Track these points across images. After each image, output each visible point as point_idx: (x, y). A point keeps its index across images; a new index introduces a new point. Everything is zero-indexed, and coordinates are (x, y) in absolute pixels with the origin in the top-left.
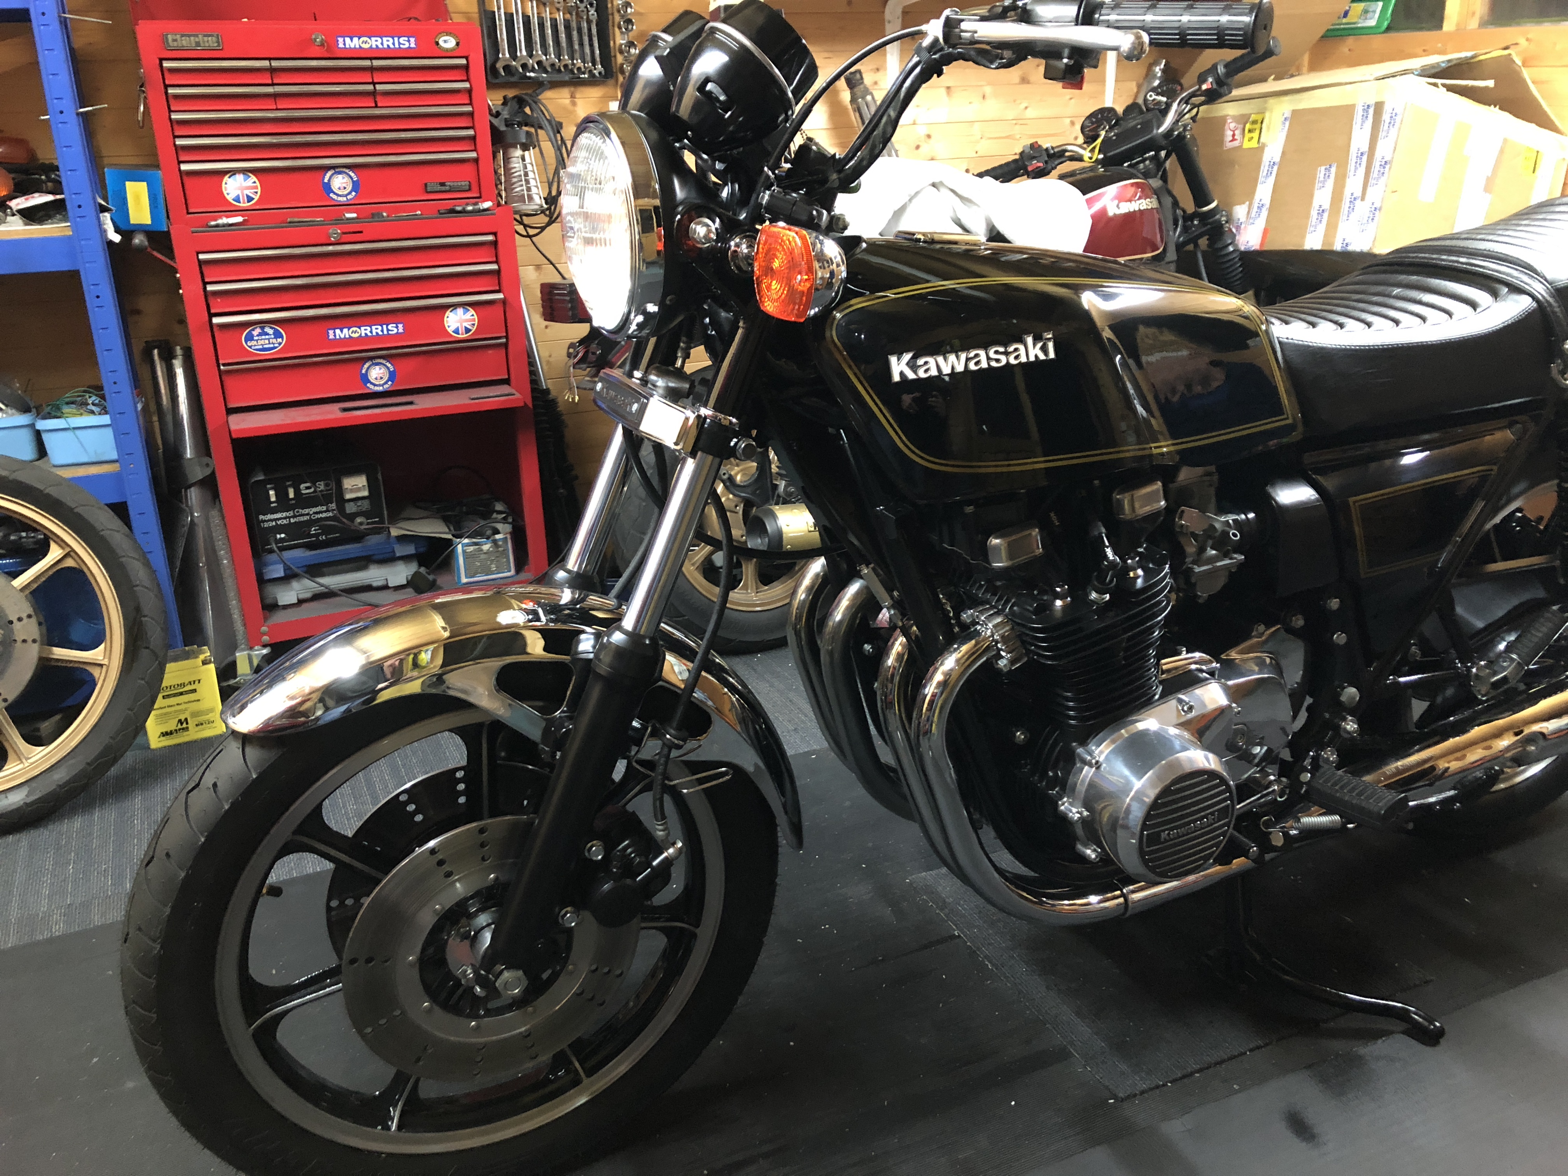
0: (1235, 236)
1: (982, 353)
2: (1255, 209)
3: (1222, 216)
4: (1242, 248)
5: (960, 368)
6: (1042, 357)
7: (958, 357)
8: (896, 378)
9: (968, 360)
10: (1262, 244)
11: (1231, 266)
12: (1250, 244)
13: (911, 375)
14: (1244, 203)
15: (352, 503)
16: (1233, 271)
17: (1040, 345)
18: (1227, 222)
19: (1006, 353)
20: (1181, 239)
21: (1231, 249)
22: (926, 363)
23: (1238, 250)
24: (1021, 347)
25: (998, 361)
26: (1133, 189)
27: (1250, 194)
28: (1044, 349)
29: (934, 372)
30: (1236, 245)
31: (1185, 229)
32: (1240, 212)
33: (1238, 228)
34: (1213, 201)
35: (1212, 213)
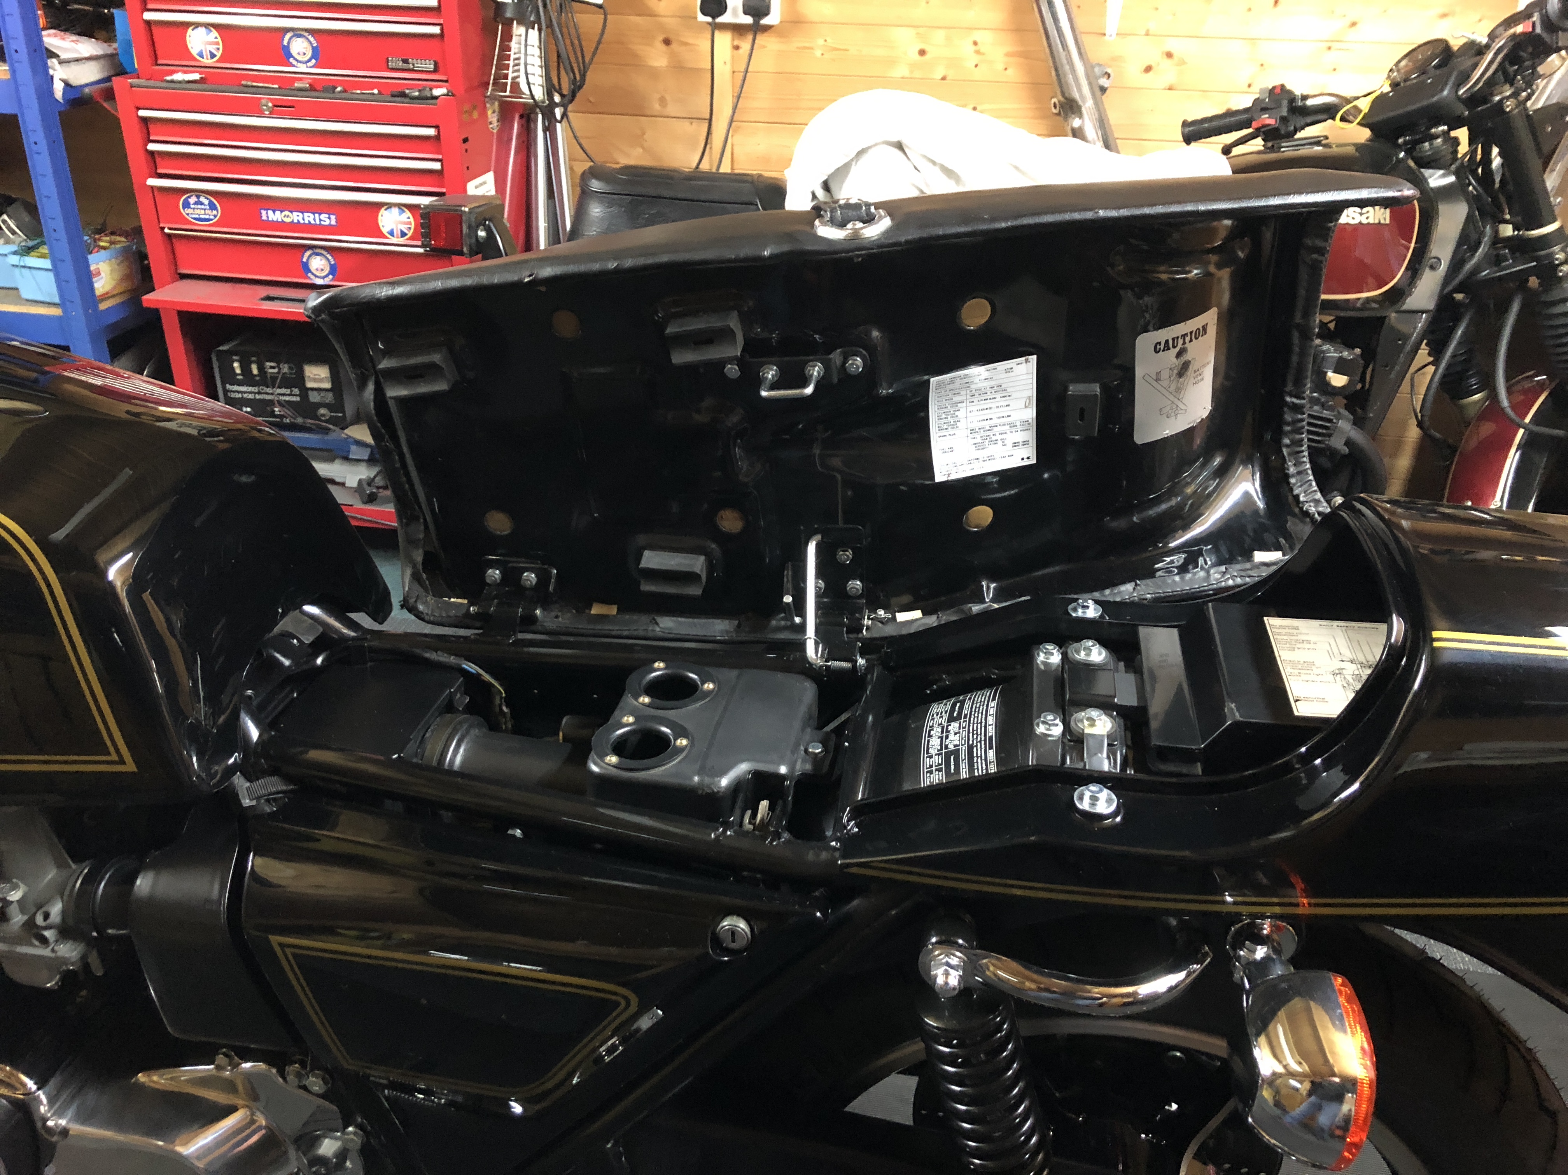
15: (315, 393)
20: (1484, 273)
31: (1497, 260)
34: (1554, 221)
35: (1545, 241)
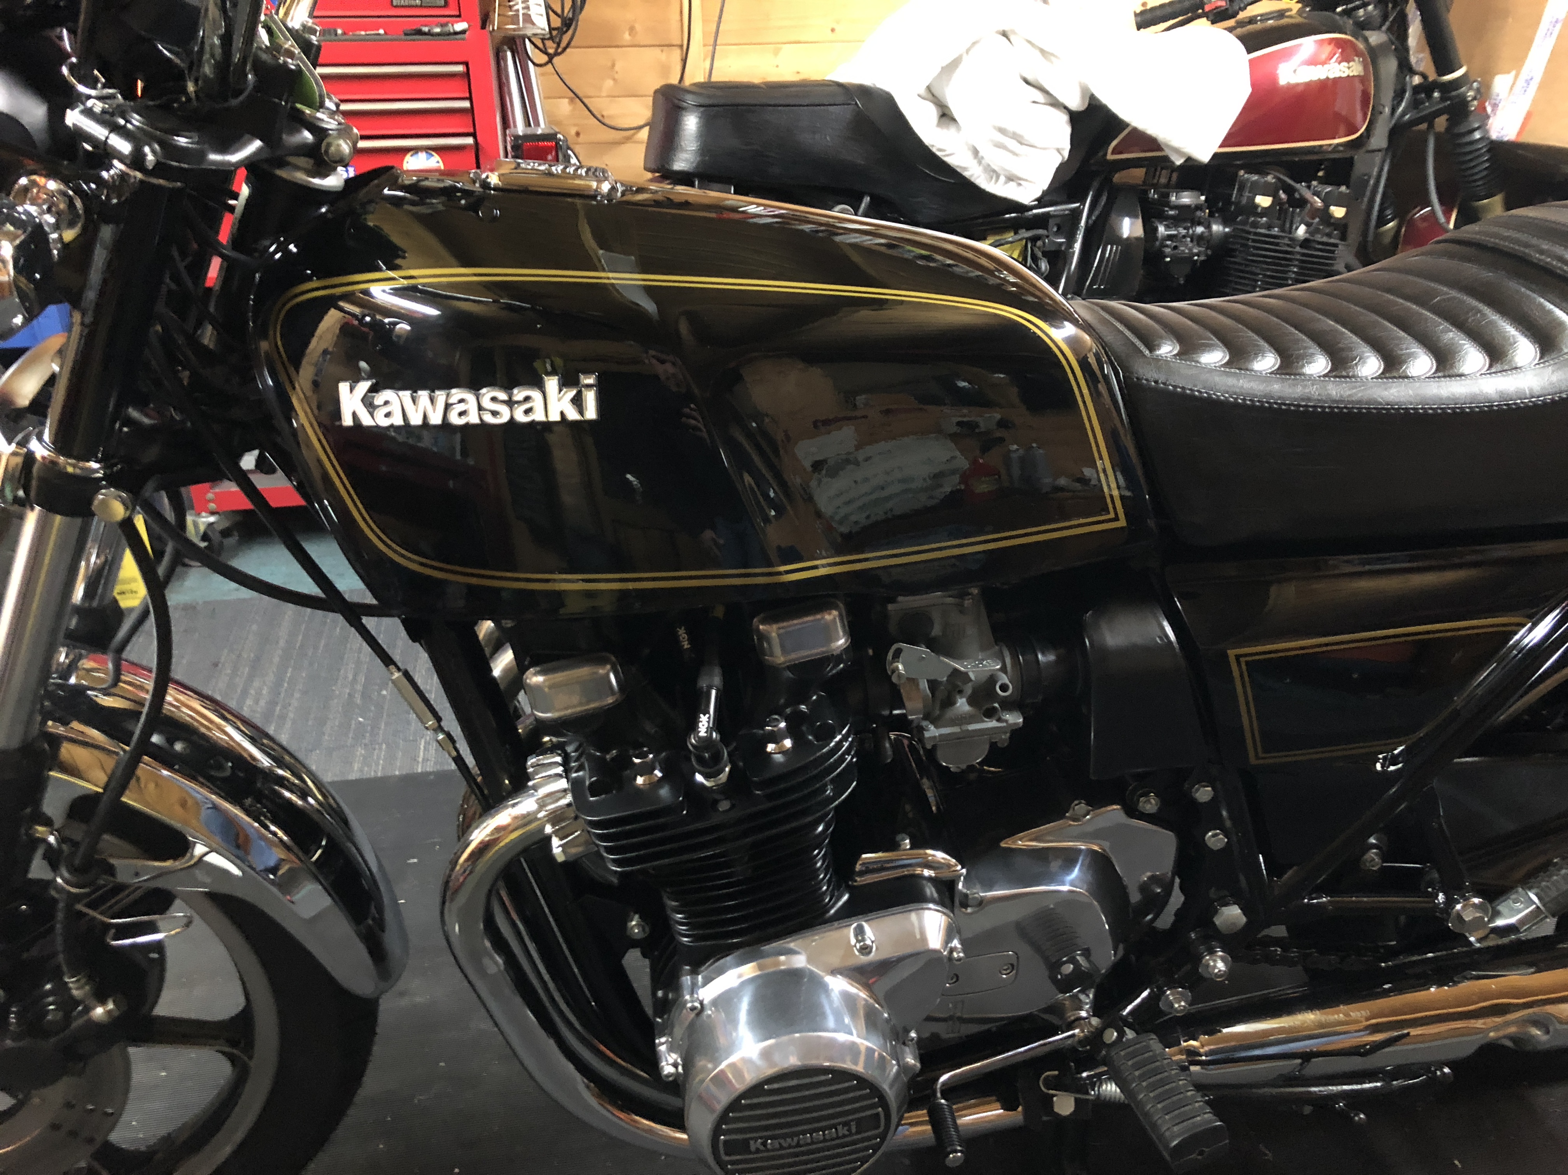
0: (1488, 117)
1: (470, 397)
2: (1521, 82)
3: (1471, 88)
4: (1494, 135)
5: (436, 419)
6: (573, 415)
7: (432, 400)
8: (347, 421)
9: (448, 407)
10: (1519, 133)
11: (1471, 160)
12: (1503, 133)
13: (367, 421)
14: (1509, 72)
16: (1474, 167)
17: (572, 393)
18: (1475, 98)
19: (510, 403)
20: (1407, 117)
21: (1477, 135)
22: (386, 403)
23: (1488, 138)
24: (536, 395)
25: (495, 413)
26: (1328, 49)
27: (1518, 62)
28: (577, 401)
29: (398, 421)
30: (1487, 131)
31: (1415, 104)
32: (1500, 84)
33: (1495, 106)
34: (1461, 67)
35: (1456, 84)
